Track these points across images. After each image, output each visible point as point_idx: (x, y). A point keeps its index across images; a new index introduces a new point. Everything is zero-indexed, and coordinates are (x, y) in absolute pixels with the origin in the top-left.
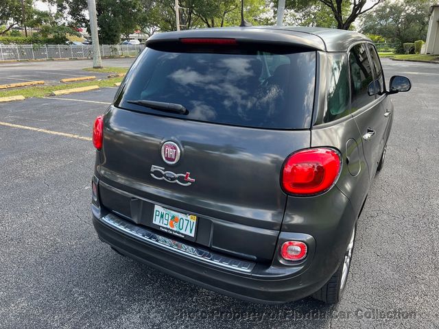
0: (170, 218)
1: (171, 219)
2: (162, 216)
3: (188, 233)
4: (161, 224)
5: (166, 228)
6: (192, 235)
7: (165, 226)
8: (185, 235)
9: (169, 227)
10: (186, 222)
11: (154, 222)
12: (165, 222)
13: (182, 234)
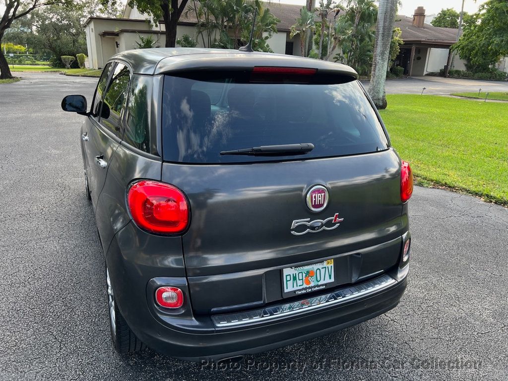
0: (304, 275)
1: (306, 276)
2: (295, 278)
3: (328, 281)
4: (296, 288)
5: (303, 289)
6: (332, 280)
7: (301, 287)
8: (326, 285)
9: (305, 286)
10: (323, 271)
11: (286, 291)
12: (300, 283)
13: (322, 285)
